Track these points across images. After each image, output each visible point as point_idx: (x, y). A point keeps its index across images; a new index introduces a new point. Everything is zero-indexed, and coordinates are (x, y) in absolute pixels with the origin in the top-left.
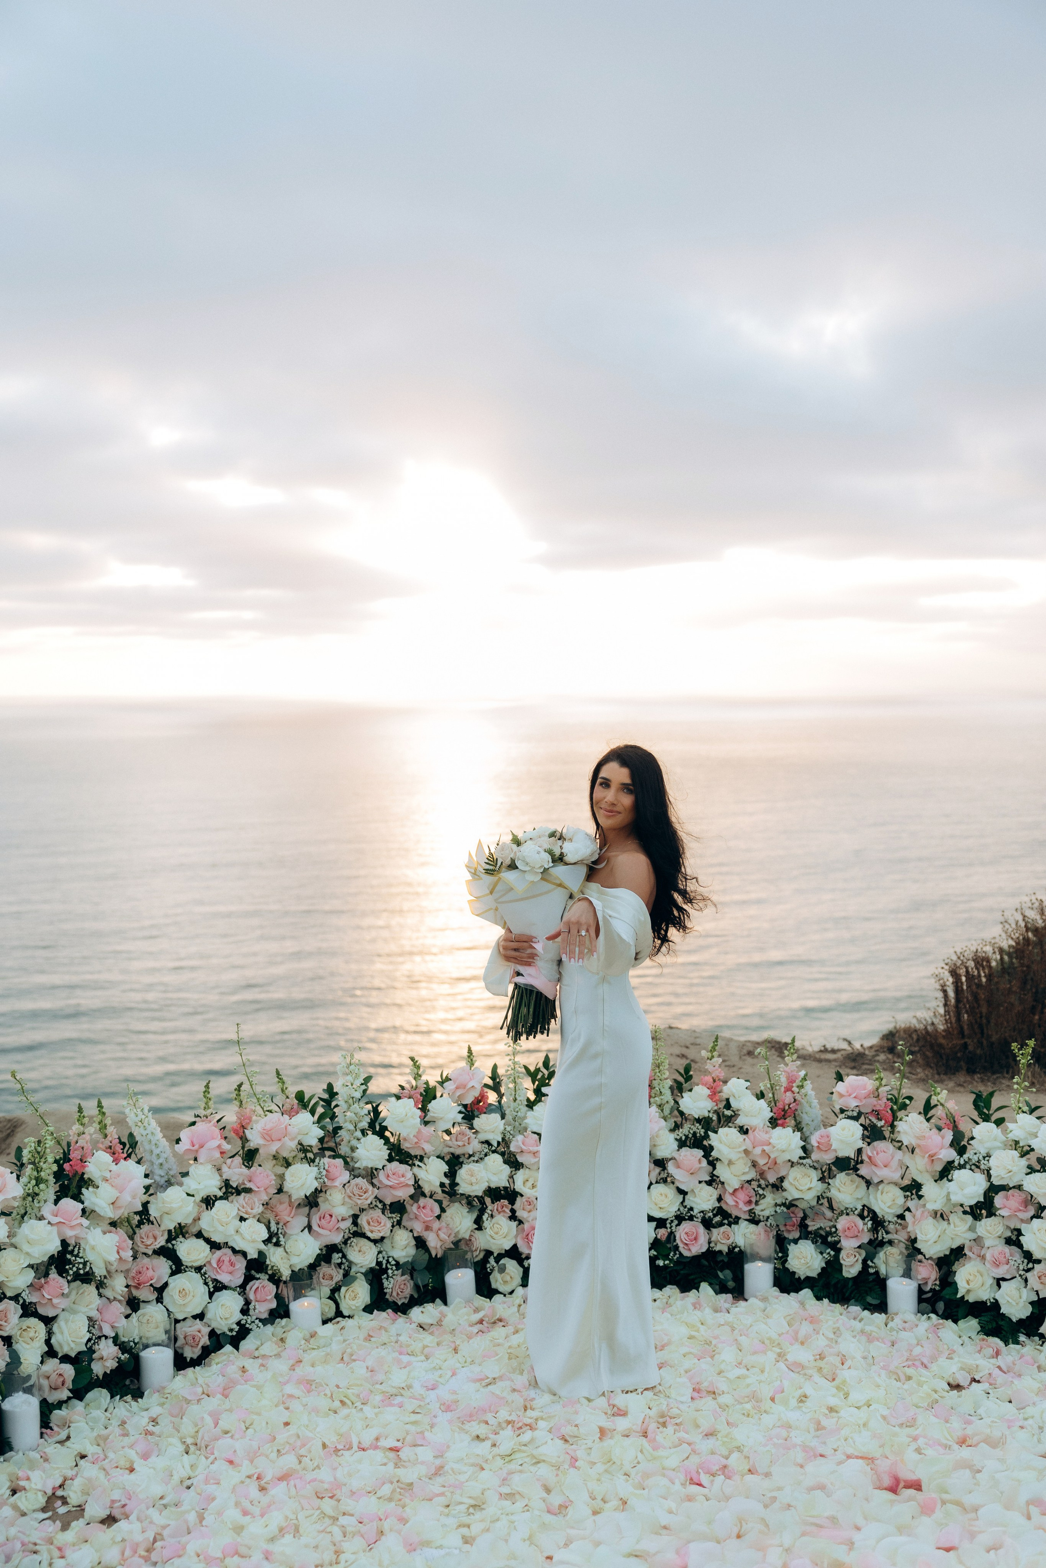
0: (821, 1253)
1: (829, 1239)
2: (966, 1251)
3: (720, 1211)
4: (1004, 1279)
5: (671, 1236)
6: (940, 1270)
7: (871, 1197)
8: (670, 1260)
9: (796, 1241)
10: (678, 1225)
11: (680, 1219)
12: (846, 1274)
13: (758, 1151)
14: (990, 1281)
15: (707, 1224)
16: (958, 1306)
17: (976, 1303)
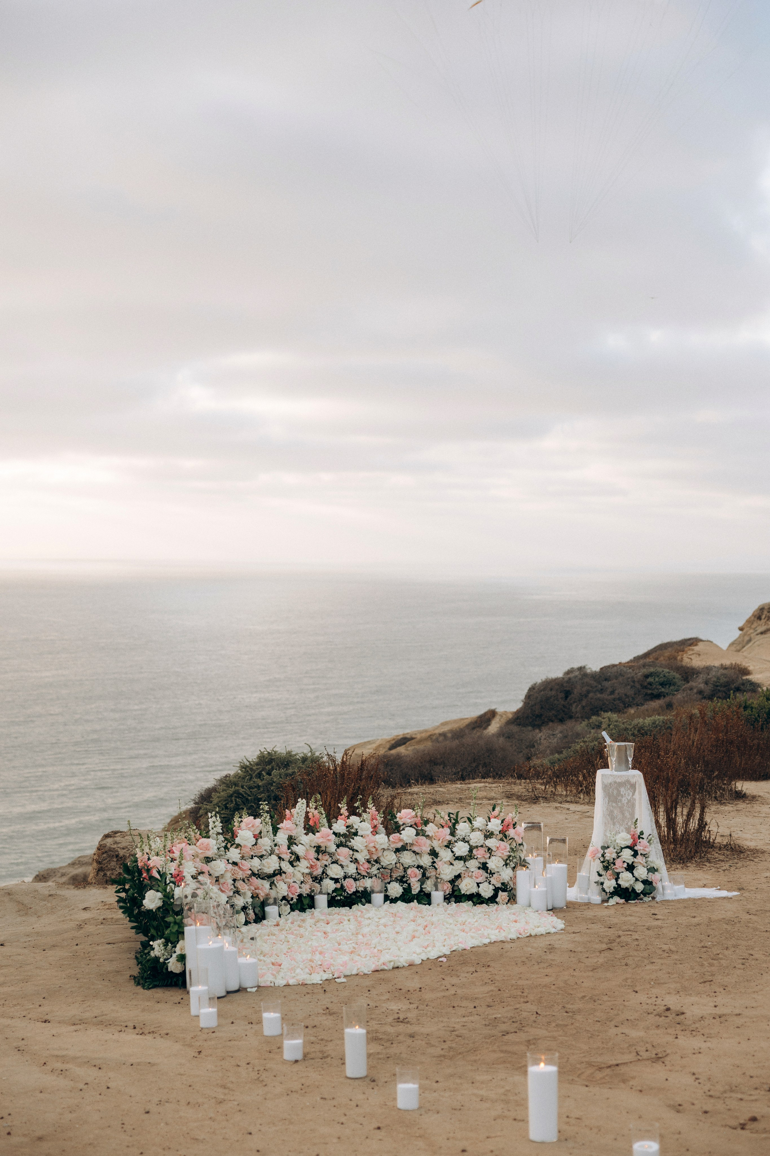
0: (402, 886)
1: (405, 879)
2: (462, 875)
3: (359, 874)
4: (480, 883)
5: (342, 886)
6: (451, 884)
7: (420, 860)
8: (343, 896)
9: (389, 883)
10: (344, 880)
11: (345, 877)
12: (413, 893)
13: (372, 845)
14: (476, 885)
15: (355, 880)
16: (461, 898)
17: (470, 895)
